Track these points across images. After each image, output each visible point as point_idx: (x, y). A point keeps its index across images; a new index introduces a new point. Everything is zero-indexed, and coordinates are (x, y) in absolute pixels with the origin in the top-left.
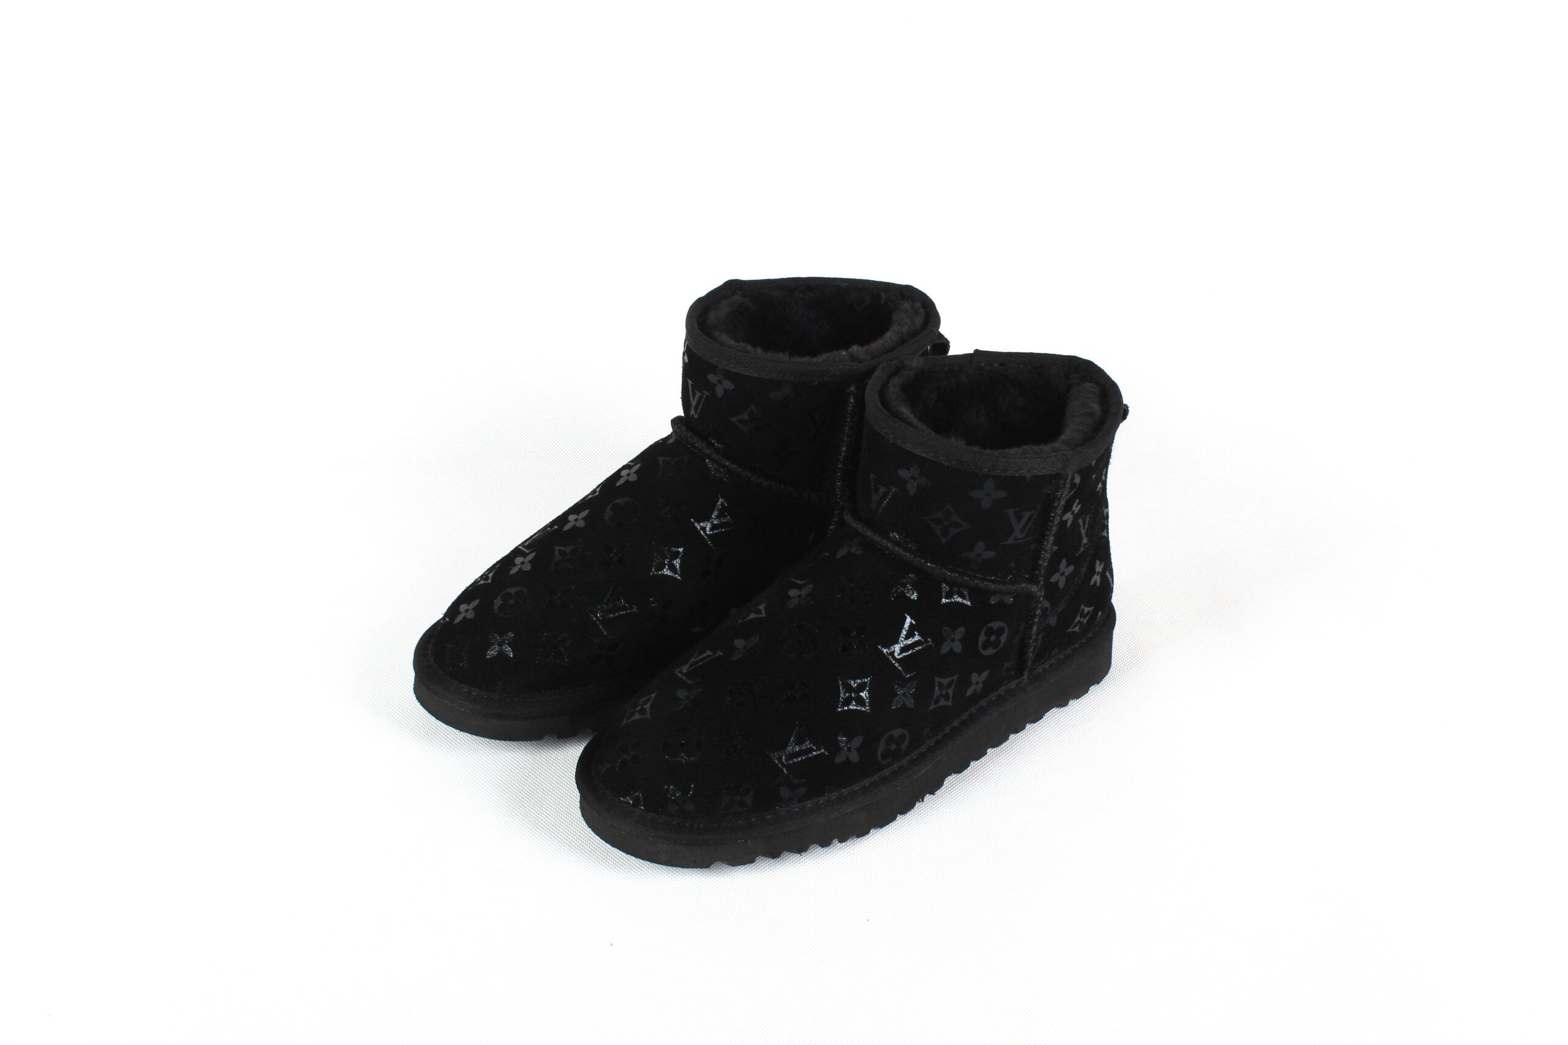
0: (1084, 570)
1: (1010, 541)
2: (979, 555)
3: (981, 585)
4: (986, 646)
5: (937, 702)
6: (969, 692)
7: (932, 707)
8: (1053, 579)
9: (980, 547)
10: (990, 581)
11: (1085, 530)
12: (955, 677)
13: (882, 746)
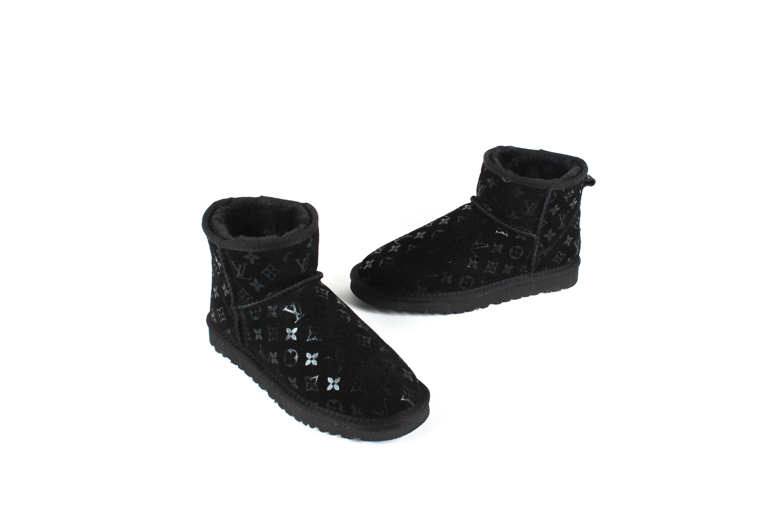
0: (561, 237)
1: (526, 214)
2: (513, 217)
3: (512, 229)
4: (513, 254)
5: (488, 270)
6: (504, 272)
7: (485, 272)
8: (546, 236)
9: (513, 213)
10: (516, 228)
11: (563, 220)
12: (498, 263)
13: (462, 281)
